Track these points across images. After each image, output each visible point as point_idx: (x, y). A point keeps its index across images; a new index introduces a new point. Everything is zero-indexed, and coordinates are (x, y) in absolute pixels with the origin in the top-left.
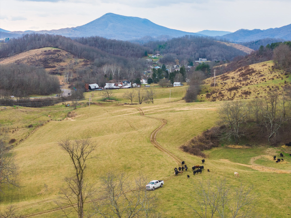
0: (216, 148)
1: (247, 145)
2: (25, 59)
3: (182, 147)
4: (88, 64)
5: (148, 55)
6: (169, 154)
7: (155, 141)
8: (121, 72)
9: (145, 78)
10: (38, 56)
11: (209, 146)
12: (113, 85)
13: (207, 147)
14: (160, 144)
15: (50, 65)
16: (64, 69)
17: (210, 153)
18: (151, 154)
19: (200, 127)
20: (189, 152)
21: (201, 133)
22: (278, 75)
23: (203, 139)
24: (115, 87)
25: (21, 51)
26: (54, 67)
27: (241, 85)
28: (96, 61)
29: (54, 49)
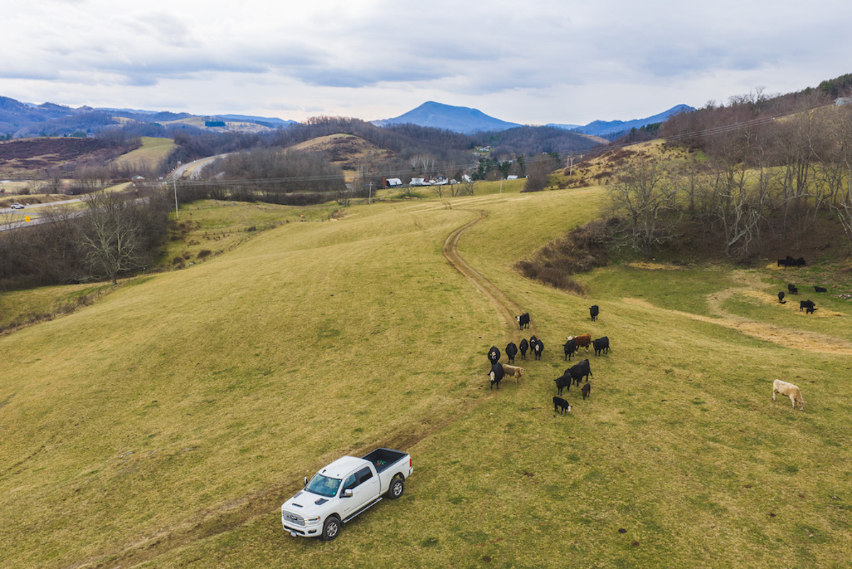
0: (601, 268)
1: (675, 263)
2: (308, 148)
3: (519, 264)
4: (392, 156)
5: (476, 147)
6: (481, 284)
7: (454, 251)
8: (436, 165)
9: (468, 174)
10: (325, 144)
11: (586, 263)
12: (422, 181)
13: (582, 265)
14: (465, 258)
15: (342, 157)
16: (359, 162)
17: (589, 280)
18: (427, 285)
19: (559, 222)
20: (540, 278)
21: (564, 234)
22: (676, 154)
23: (571, 247)
24: (425, 183)
25: (304, 140)
26: (346, 159)
27: (616, 170)
28: (404, 151)
29: (347, 136)
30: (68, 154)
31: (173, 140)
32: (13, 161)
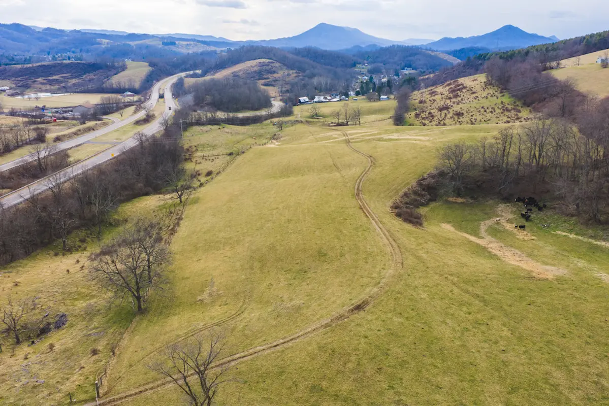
0: (434, 203)
1: (471, 198)
2: (241, 70)
3: (393, 204)
4: (299, 76)
5: (357, 65)
6: (378, 225)
7: (361, 195)
8: (330, 83)
9: (353, 90)
10: (253, 67)
11: (426, 200)
12: (322, 98)
13: (423, 201)
14: (367, 202)
15: (265, 76)
16: (277, 80)
17: (427, 210)
21: (415, 181)
22: (492, 93)
23: (418, 190)
24: (324, 100)
26: (268, 78)
27: (452, 104)
28: (308, 72)
29: (268, 60)
30: (76, 74)
31: (147, 64)
32: (40, 80)
